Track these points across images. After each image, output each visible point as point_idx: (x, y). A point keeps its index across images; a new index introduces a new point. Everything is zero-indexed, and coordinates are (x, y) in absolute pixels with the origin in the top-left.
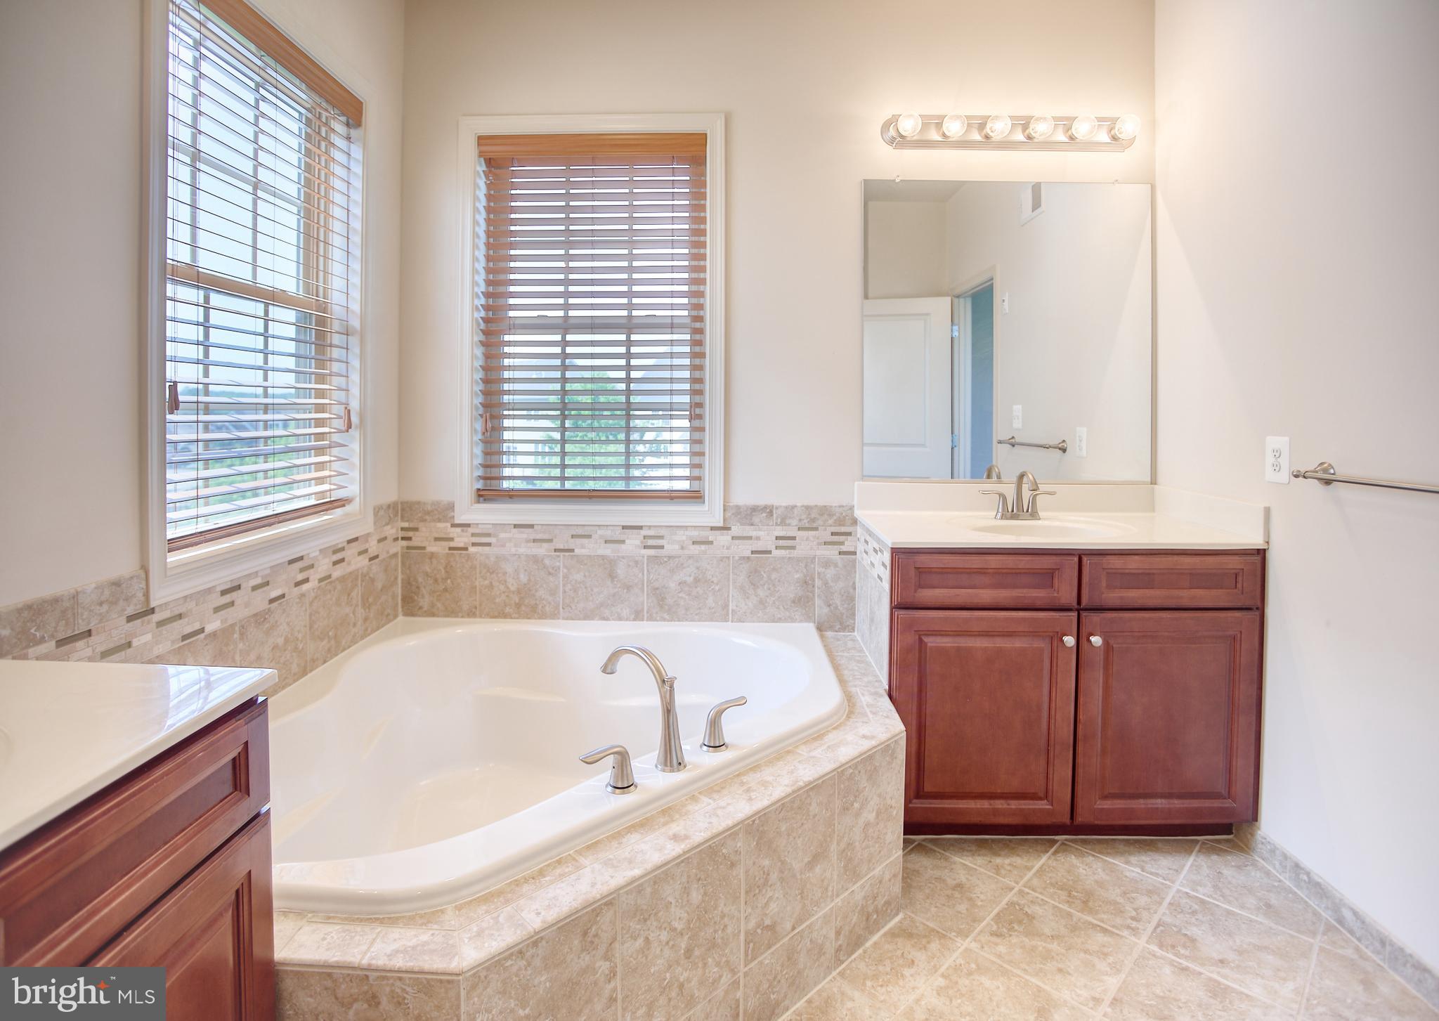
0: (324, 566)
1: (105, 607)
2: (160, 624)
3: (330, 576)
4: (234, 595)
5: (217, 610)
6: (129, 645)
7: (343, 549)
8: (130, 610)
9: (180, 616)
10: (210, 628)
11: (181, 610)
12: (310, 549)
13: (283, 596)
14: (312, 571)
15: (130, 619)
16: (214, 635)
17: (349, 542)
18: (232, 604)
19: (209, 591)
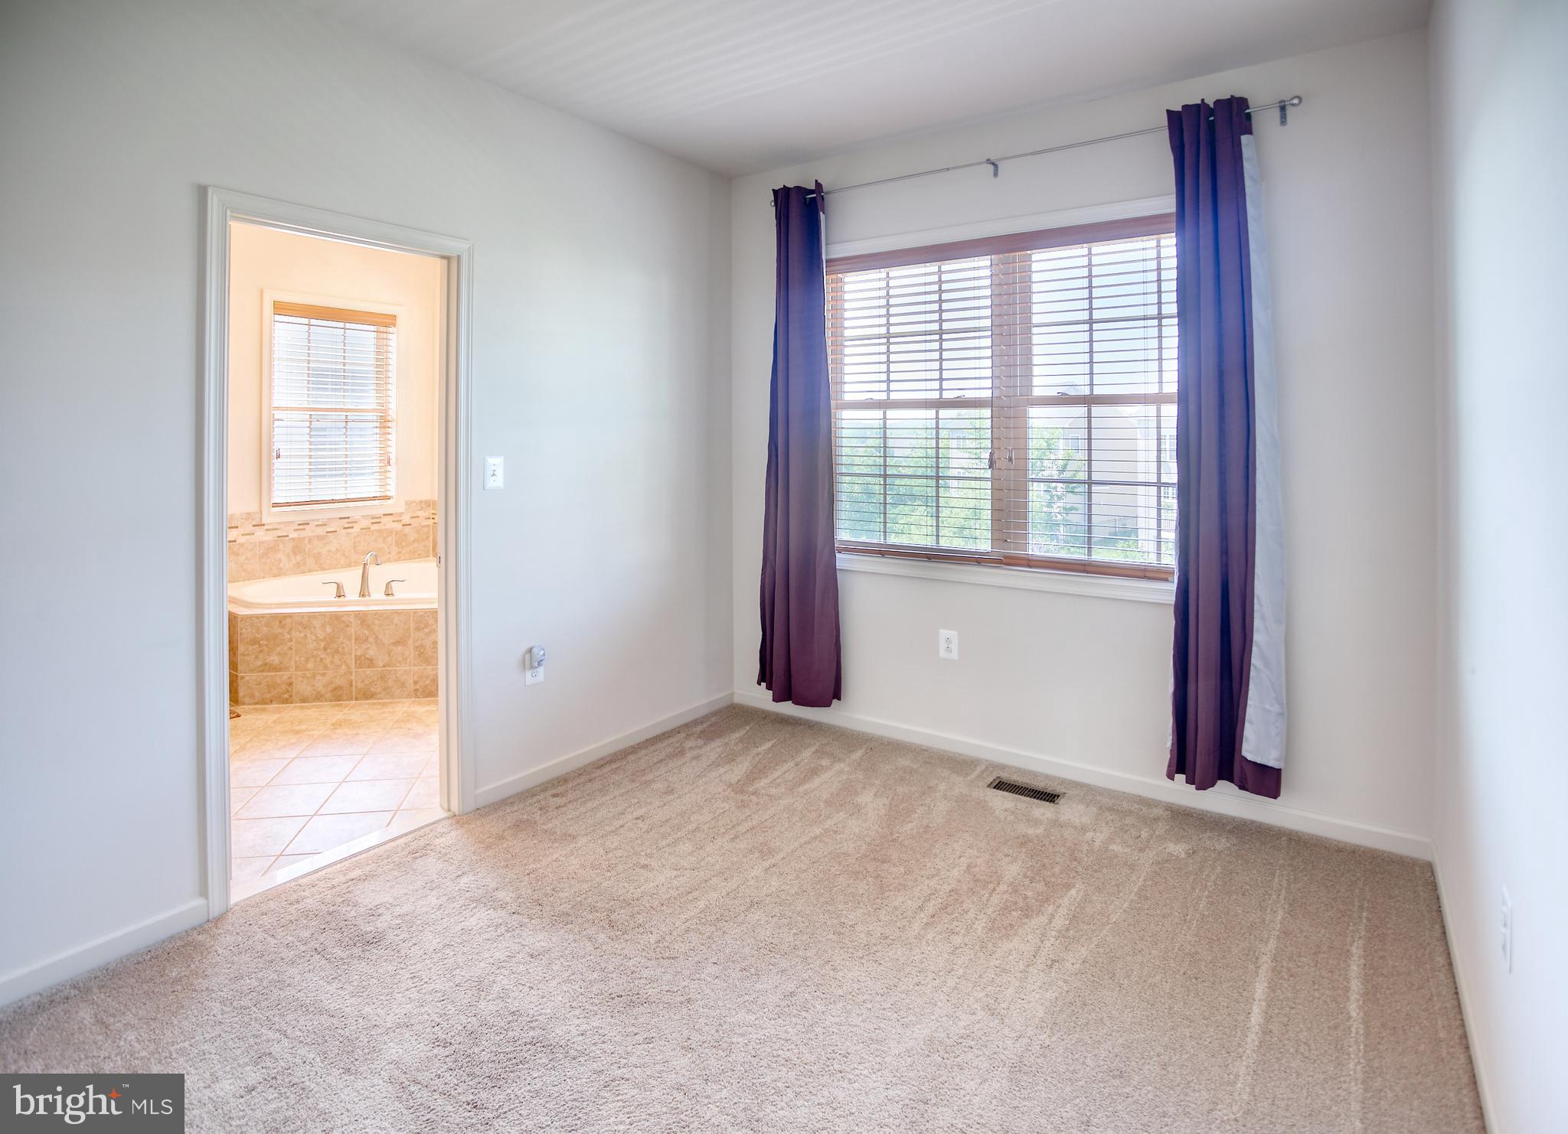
0: (365, 523)
1: (243, 520)
2: (267, 530)
3: (369, 528)
4: (305, 526)
5: (295, 530)
6: (253, 534)
7: (380, 517)
8: (254, 523)
9: (277, 529)
10: (291, 536)
11: (278, 527)
12: (355, 515)
13: (336, 531)
14: (355, 524)
15: (254, 526)
16: (294, 539)
17: (384, 515)
18: (304, 529)
19: (292, 522)
